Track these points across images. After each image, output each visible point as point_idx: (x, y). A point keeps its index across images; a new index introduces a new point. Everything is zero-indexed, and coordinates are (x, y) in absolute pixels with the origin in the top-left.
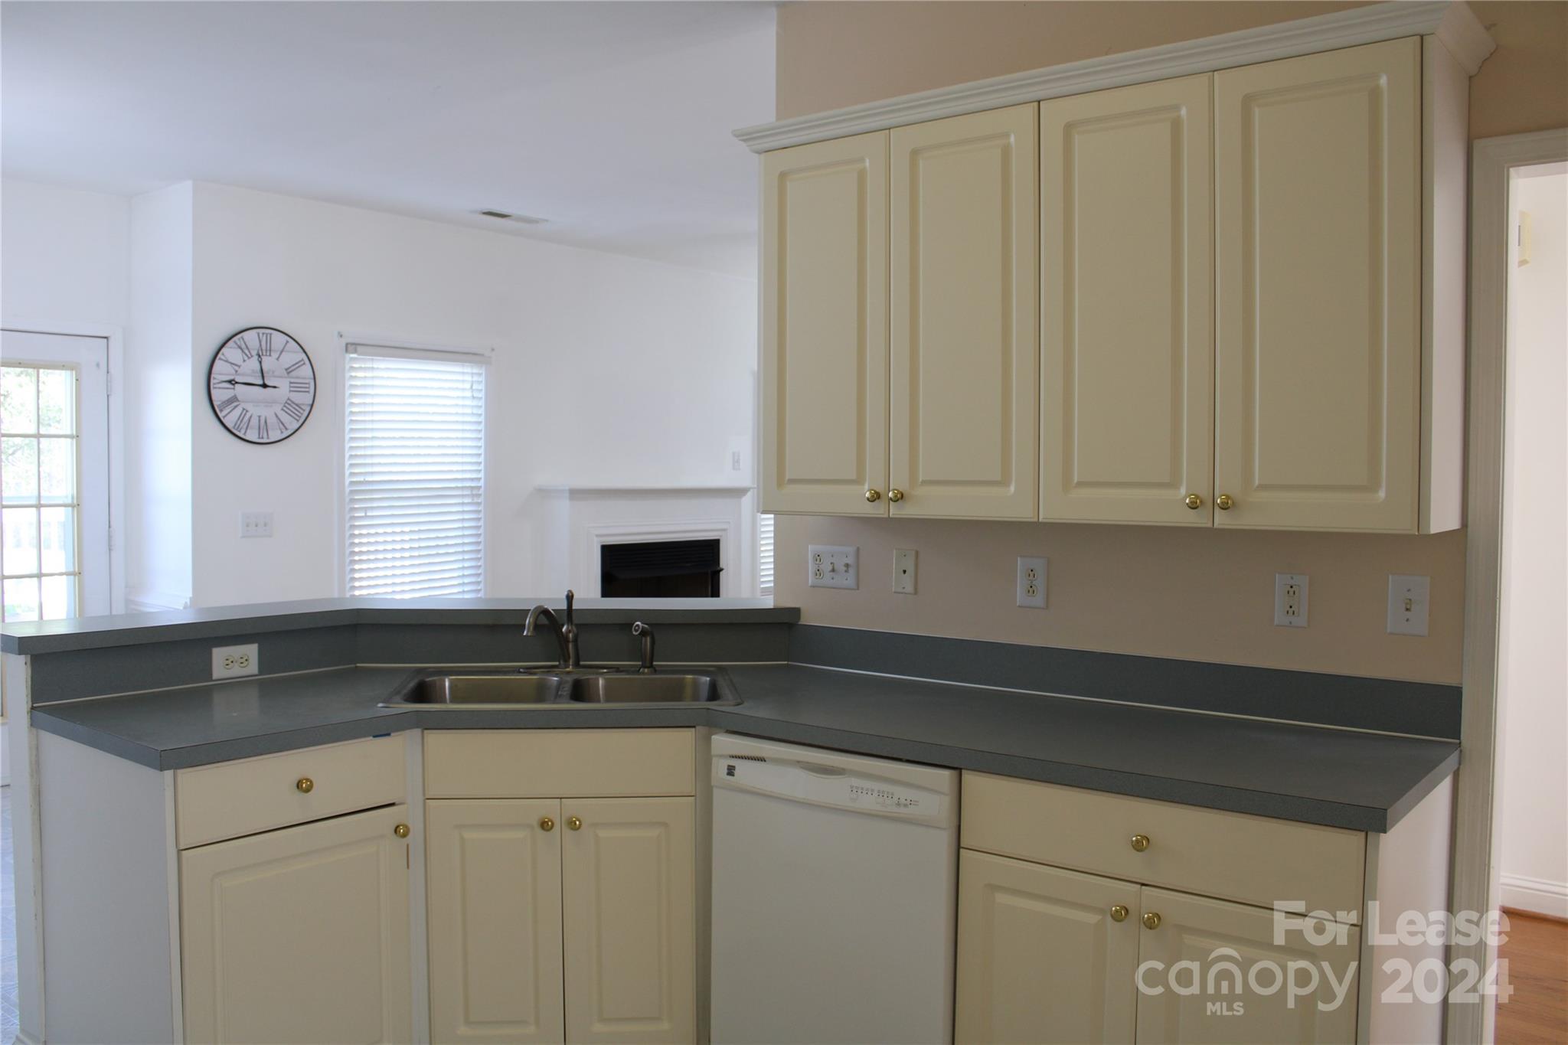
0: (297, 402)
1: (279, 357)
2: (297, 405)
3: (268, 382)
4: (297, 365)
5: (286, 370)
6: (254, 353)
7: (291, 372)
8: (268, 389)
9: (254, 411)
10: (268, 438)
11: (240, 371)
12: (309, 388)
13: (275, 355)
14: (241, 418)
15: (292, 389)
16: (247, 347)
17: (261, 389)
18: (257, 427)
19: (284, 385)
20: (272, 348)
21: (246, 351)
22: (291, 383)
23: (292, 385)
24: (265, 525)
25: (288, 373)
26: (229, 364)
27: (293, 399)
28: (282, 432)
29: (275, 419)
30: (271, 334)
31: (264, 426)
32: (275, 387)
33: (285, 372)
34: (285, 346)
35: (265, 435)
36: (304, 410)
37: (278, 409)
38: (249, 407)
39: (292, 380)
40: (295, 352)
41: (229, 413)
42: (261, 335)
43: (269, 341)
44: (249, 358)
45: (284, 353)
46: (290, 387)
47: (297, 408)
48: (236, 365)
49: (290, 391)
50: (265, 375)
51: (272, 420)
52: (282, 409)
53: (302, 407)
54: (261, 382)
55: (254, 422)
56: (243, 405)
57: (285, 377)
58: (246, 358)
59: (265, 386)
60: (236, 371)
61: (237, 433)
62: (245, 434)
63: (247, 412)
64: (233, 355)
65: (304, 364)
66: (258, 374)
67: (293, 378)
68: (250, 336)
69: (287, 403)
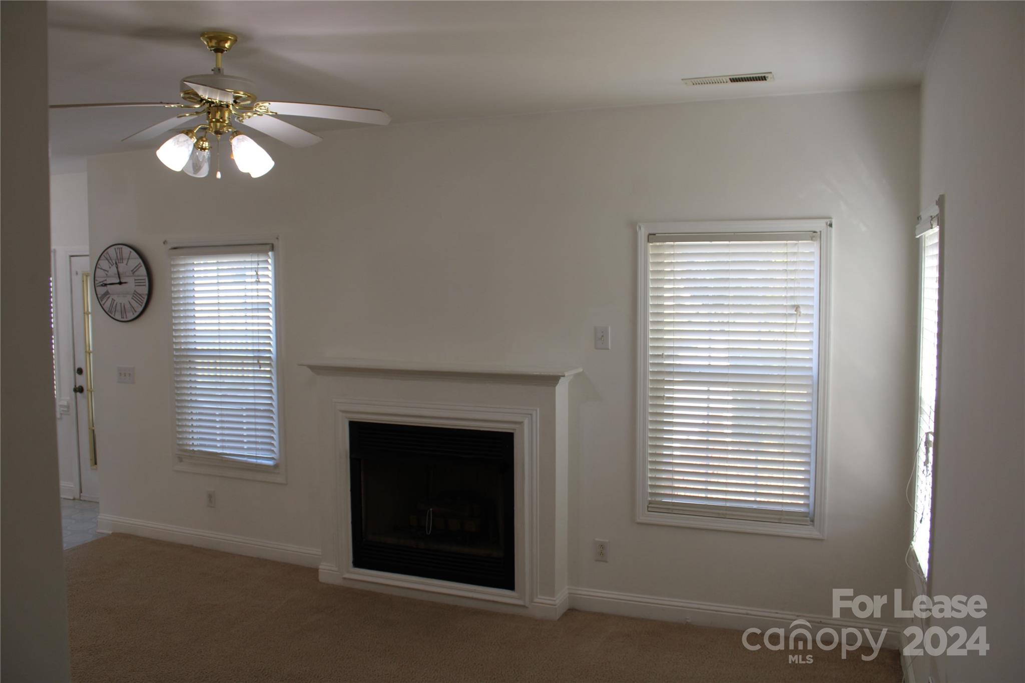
0: (139, 293)
1: (127, 263)
2: (140, 295)
3: (123, 281)
4: (138, 267)
5: (132, 271)
6: (114, 262)
7: (135, 272)
8: (123, 285)
9: (119, 300)
10: (126, 318)
11: (109, 274)
12: (145, 282)
13: (125, 262)
14: (112, 305)
15: (137, 284)
16: (110, 258)
17: (118, 285)
18: (120, 311)
19: (131, 281)
20: (124, 258)
21: (110, 261)
22: (135, 280)
24: (130, 374)
25: (133, 273)
26: (102, 270)
27: (138, 292)
28: (133, 314)
29: (129, 306)
30: (121, 248)
31: (124, 311)
32: (125, 283)
33: (131, 273)
34: (129, 256)
35: (125, 316)
36: (144, 298)
37: (129, 298)
38: (115, 297)
39: (136, 278)
40: (135, 259)
41: (105, 302)
42: (116, 249)
43: (121, 253)
44: (112, 265)
45: (129, 260)
46: (135, 283)
47: (140, 297)
48: (106, 271)
49: (136, 286)
50: (121, 276)
51: (128, 306)
52: (132, 298)
53: (143, 296)
54: (118, 281)
55: (118, 307)
56: (112, 297)
57: (131, 276)
58: (111, 266)
59: (120, 283)
60: (107, 275)
61: (111, 315)
62: (114, 316)
63: (114, 300)
64: (104, 264)
65: (141, 266)
66: (117, 276)
67: (136, 276)
68: (112, 251)
69: (134, 294)
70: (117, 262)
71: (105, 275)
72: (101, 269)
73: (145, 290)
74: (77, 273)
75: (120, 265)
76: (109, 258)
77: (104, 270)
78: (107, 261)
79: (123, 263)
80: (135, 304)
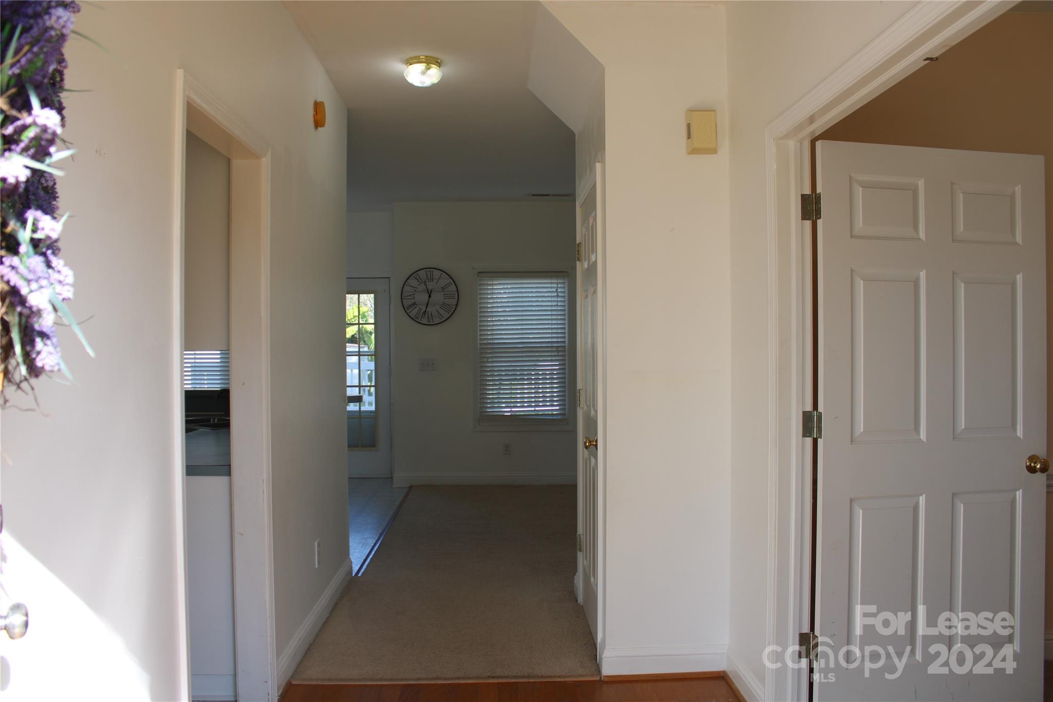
0: (448, 304)
1: (437, 282)
4: (448, 285)
5: (442, 287)
6: (424, 281)
10: (433, 322)
11: (417, 290)
12: (455, 296)
13: (435, 281)
14: (418, 313)
16: (420, 278)
18: (427, 317)
20: (433, 278)
21: (420, 280)
24: (432, 364)
25: (443, 289)
27: (446, 302)
28: (441, 319)
29: (437, 313)
31: (430, 317)
33: (441, 289)
34: (440, 276)
35: (431, 321)
36: (452, 308)
37: (437, 307)
38: (422, 307)
39: (445, 293)
40: (446, 279)
42: (427, 272)
43: (431, 275)
45: (440, 280)
46: (444, 296)
47: (449, 306)
48: (414, 287)
49: (445, 298)
51: (435, 314)
52: (440, 307)
53: (451, 306)
56: (419, 306)
57: (441, 292)
58: (420, 284)
61: (416, 320)
62: (421, 320)
63: (421, 309)
64: (413, 282)
65: (451, 284)
66: (426, 291)
68: (422, 273)
69: (443, 304)
70: (427, 281)
71: (413, 290)
73: (452, 302)
75: (429, 283)
76: (418, 278)
77: (412, 287)
78: (416, 280)
79: (432, 281)
80: (442, 311)
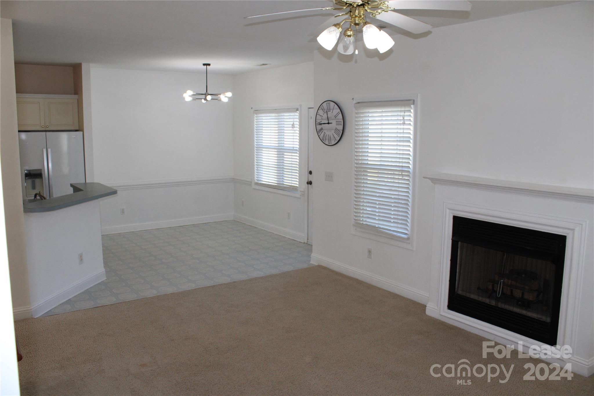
0: (338, 129)
1: (332, 111)
2: (338, 130)
3: (330, 122)
4: (337, 114)
6: (326, 111)
7: (336, 117)
8: (330, 124)
9: (328, 133)
10: (331, 143)
11: (323, 118)
12: (341, 123)
13: (331, 111)
14: (324, 136)
15: (337, 124)
17: (327, 124)
18: (328, 139)
19: (334, 122)
20: (331, 109)
21: (324, 110)
22: (336, 121)
23: (337, 122)
24: (331, 176)
25: (335, 118)
27: (337, 128)
28: (335, 141)
30: (330, 103)
31: (330, 140)
32: (331, 123)
33: (334, 117)
34: (334, 108)
36: (340, 132)
37: (333, 132)
38: (326, 131)
39: (337, 120)
40: (337, 109)
41: (321, 134)
42: (327, 104)
43: (330, 106)
45: (334, 110)
46: (336, 123)
48: (321, 116)
49: (336, 125)
50: (329, 119)
51: (332, 137)
52: (335, 132)
53: (340, 131)
54: (327, 122)
55: (327, 137)
56: (324, 131)
58: (324, 113)
59: (328, 123)
60: (322, 118)
61: (323, 141)
62: (325, 142)
63: (325, 133)
64: (321, 112)
65: (340, 113)
66: (327, 119)
67: (336, 119)
68: (325, 104)
69: (335, 129)
70: (327, 111)
71: (321, 119)
72: (319, 115)
73: (341, 128)
74: (311, 118)
75: (329, 113)
77: (320, 116)
78: (322, 110)
80: (336, 136)
